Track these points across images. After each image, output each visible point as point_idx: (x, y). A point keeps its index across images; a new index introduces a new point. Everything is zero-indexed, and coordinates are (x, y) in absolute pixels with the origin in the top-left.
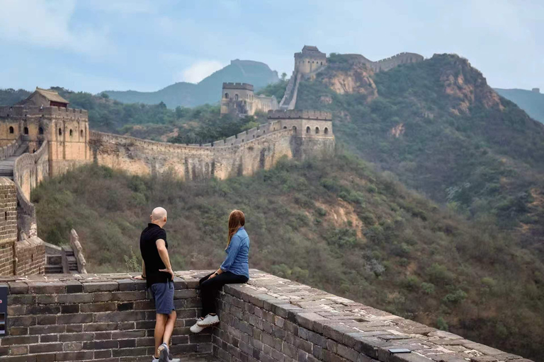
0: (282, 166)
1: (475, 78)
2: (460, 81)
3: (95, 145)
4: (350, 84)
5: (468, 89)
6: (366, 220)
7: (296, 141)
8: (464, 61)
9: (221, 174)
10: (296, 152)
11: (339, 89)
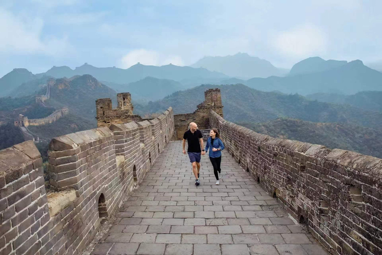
0: (61, 118)
1: (94, 80)
2: (91, 81)
3: (29, 122)
4: (63, 86)
5: (93, 83)
6: (78, 126)
7: (62, 113)
8: (91, 76)
9: (50, 122)
10: (62, 115)
11: (60, 88)
